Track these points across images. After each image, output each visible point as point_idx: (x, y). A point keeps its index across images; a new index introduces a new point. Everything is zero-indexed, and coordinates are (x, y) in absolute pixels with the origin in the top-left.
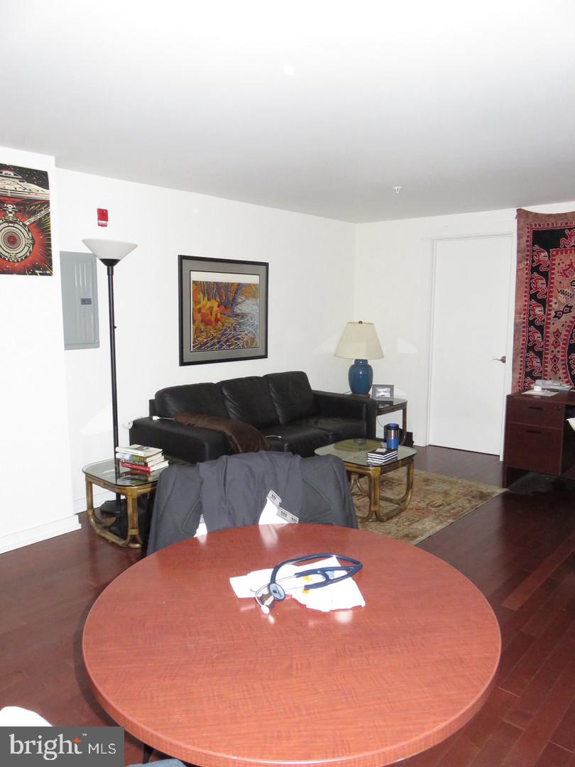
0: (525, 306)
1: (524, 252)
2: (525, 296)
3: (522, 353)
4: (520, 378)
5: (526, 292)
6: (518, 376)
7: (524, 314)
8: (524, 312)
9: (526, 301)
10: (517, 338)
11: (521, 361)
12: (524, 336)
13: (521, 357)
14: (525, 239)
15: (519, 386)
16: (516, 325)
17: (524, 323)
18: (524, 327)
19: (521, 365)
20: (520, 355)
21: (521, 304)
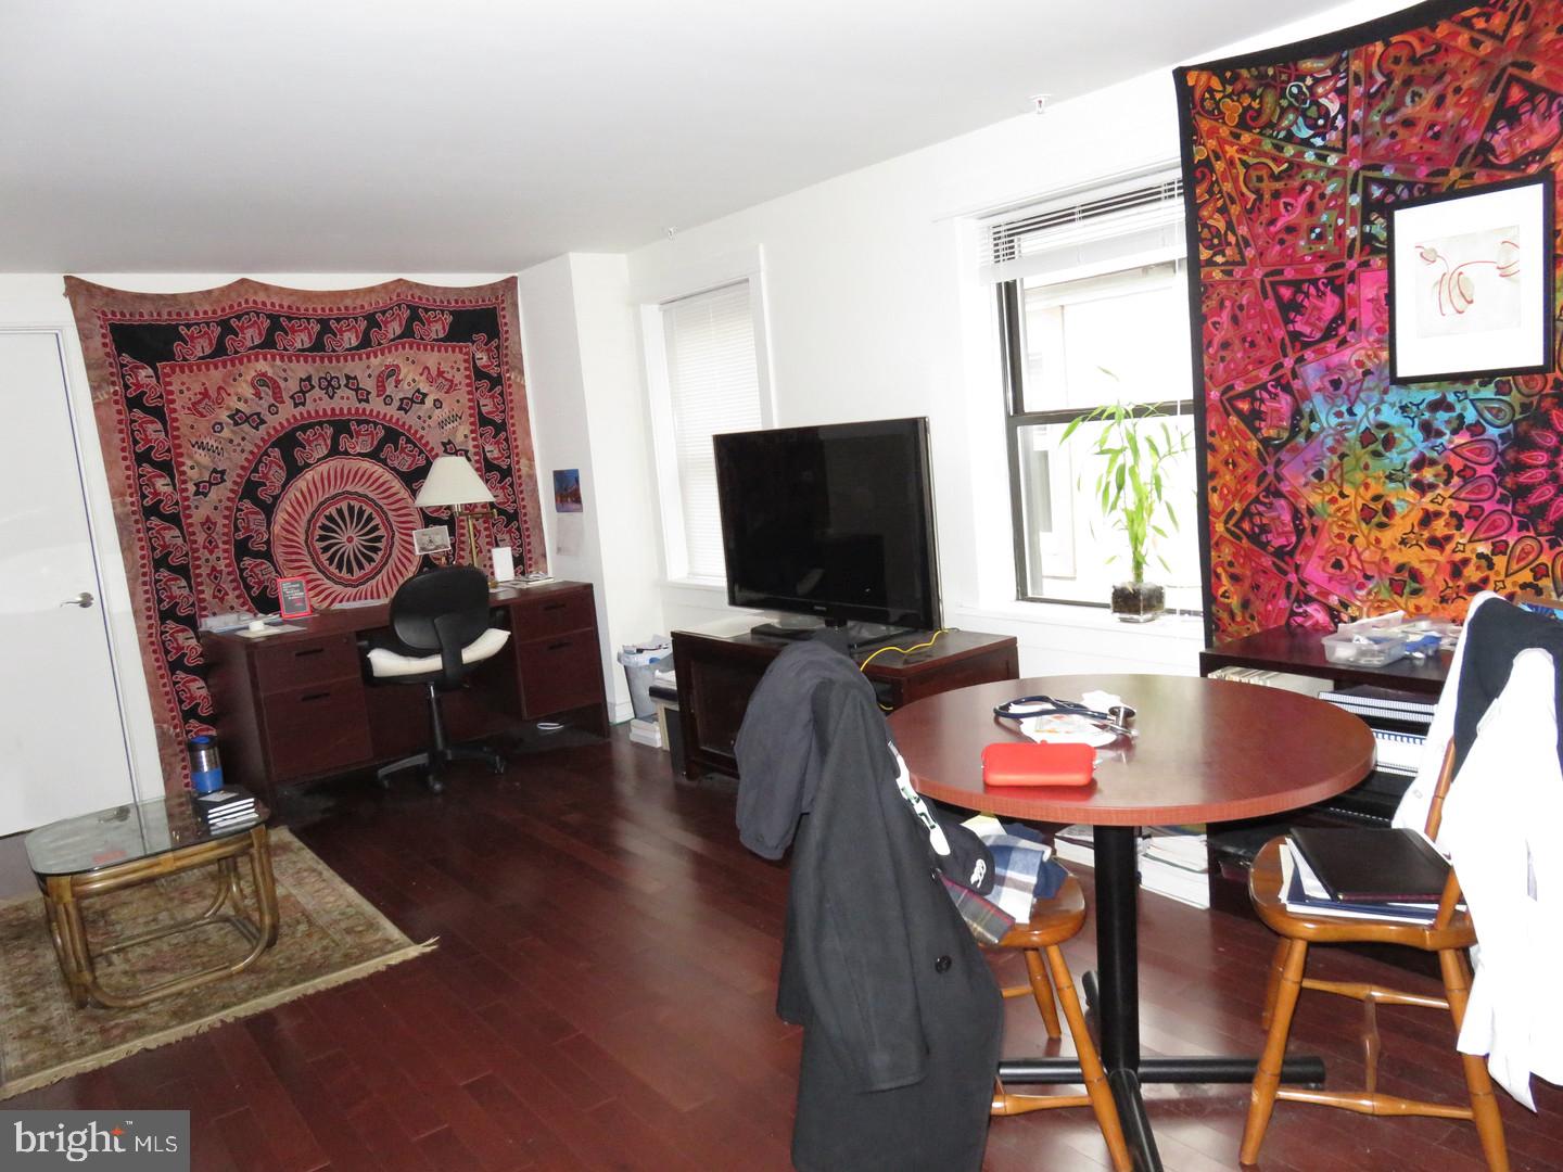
0: (128, 478)
1: (101, 366)
2: (125, 459)
3: (144, 574)
4: (150, 627)
5: (123, 450)
6: (145, 623)
7: (131, 495)
8: (129, 491)
9: (128, 468)
10: (125, 545)
11: (146, 592)
12: (140, 540)
13: (145, 583)
14: (98, 341)
15: (152, 643)
16: (118, 519)
17: (134, 513)
18: (137, 522)
19: (148, 600)
20: (142, 579)
21: (121, 473)
